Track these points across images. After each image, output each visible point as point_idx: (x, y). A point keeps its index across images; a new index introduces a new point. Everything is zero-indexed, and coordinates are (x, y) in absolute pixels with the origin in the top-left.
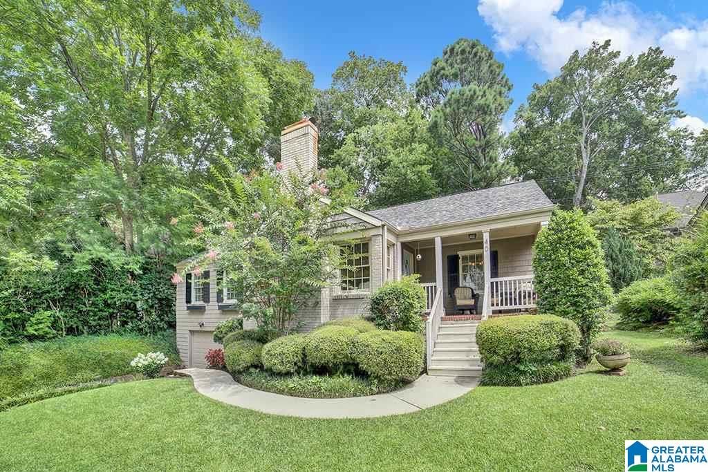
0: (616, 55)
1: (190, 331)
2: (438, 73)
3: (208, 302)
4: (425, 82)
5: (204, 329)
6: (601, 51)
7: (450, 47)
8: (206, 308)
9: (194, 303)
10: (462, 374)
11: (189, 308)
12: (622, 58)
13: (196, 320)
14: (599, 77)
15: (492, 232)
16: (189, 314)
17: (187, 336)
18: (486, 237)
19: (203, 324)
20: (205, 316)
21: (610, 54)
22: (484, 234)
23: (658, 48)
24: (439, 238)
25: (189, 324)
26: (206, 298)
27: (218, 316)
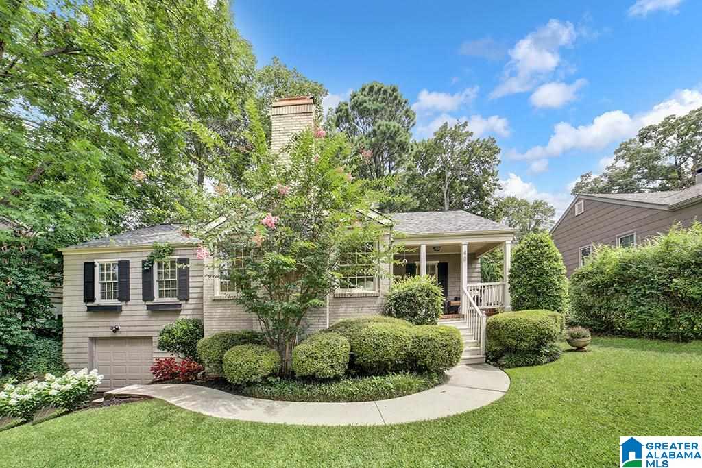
0: (471, 134)
1: (90, 338)
2: (361, 104)
3: (127, 300)
4: (346, 110)
5: (118, 335)
6: (461, 128)
7: (370, 85)
8: (123, 308)
9: (98, 300)
10: (470, 362)
11: (89, 309)
12: (473, 138)
13: (105, 324)
14: (458, 147)
15: (469, 245)
16: (91, 316)
17: (88, 345)
18: (464, 249)
19: (117, 329)
20: (121, 318)
21: (467, 132)
22: (464, 246)
23: (494, 138)
24: (425, 246)
25: (90, 329)
26: (124, 295)
27: (146, 318)
